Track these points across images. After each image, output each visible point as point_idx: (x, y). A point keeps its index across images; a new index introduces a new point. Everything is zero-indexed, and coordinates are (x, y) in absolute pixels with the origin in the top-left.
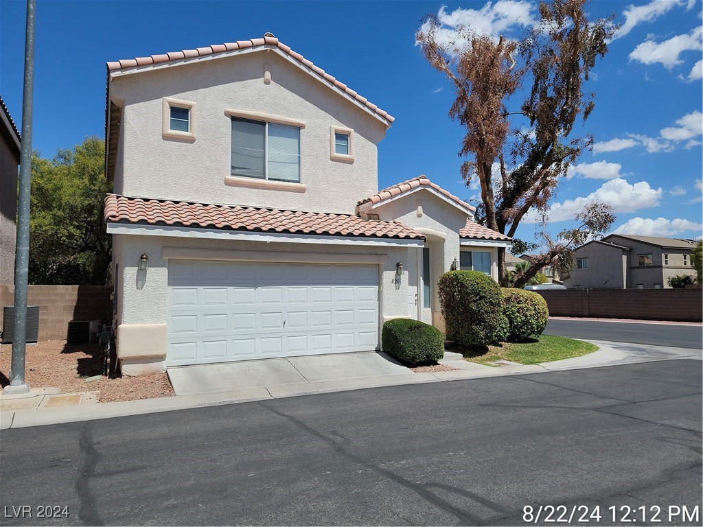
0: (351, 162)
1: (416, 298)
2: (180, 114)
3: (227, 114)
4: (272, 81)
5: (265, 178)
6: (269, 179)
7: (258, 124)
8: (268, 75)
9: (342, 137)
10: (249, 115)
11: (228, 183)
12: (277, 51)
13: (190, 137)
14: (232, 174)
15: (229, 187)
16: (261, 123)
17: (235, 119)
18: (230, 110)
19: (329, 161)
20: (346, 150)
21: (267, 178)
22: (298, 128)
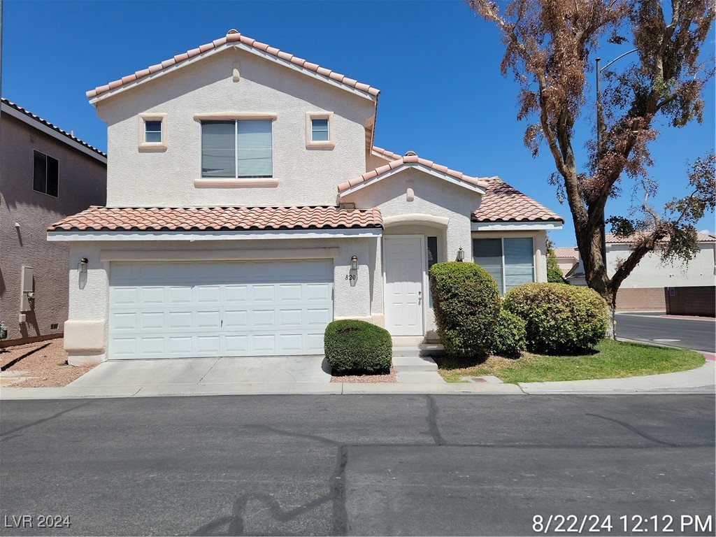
0: (331, 148)
1: (420, 296)
2: (154, 126)
3: (196, 119)
4: (241, 78)
5: (235, 177)
6: (239, 177)
7: (226, 124)
8: (236, 72)
9: (320, 122)
10: (219, 117)
11: (198, 186)
12: (241, 46)
13: (161, 146)
14: (203, 176)
15: (199, 189)
16: (229, 122)
17: (205, 122)
18: (198, 114)
19: (305, 151)
20: (325, 135)
21: (237, 177)
22: (269, 121)
